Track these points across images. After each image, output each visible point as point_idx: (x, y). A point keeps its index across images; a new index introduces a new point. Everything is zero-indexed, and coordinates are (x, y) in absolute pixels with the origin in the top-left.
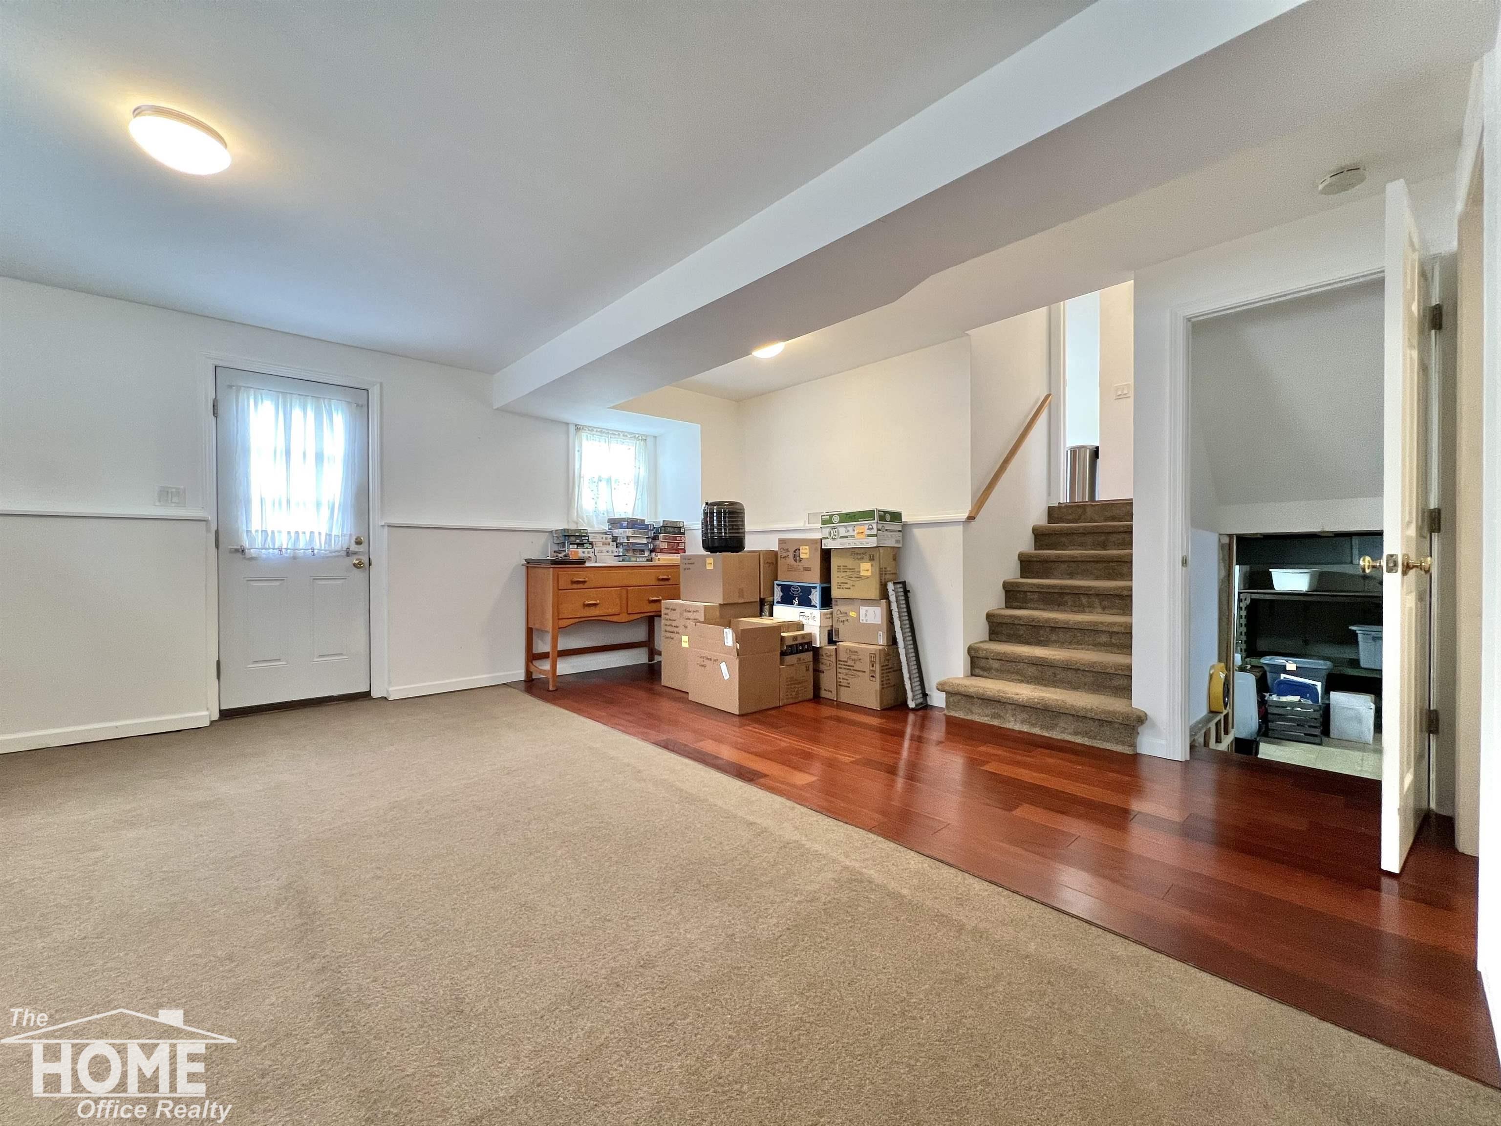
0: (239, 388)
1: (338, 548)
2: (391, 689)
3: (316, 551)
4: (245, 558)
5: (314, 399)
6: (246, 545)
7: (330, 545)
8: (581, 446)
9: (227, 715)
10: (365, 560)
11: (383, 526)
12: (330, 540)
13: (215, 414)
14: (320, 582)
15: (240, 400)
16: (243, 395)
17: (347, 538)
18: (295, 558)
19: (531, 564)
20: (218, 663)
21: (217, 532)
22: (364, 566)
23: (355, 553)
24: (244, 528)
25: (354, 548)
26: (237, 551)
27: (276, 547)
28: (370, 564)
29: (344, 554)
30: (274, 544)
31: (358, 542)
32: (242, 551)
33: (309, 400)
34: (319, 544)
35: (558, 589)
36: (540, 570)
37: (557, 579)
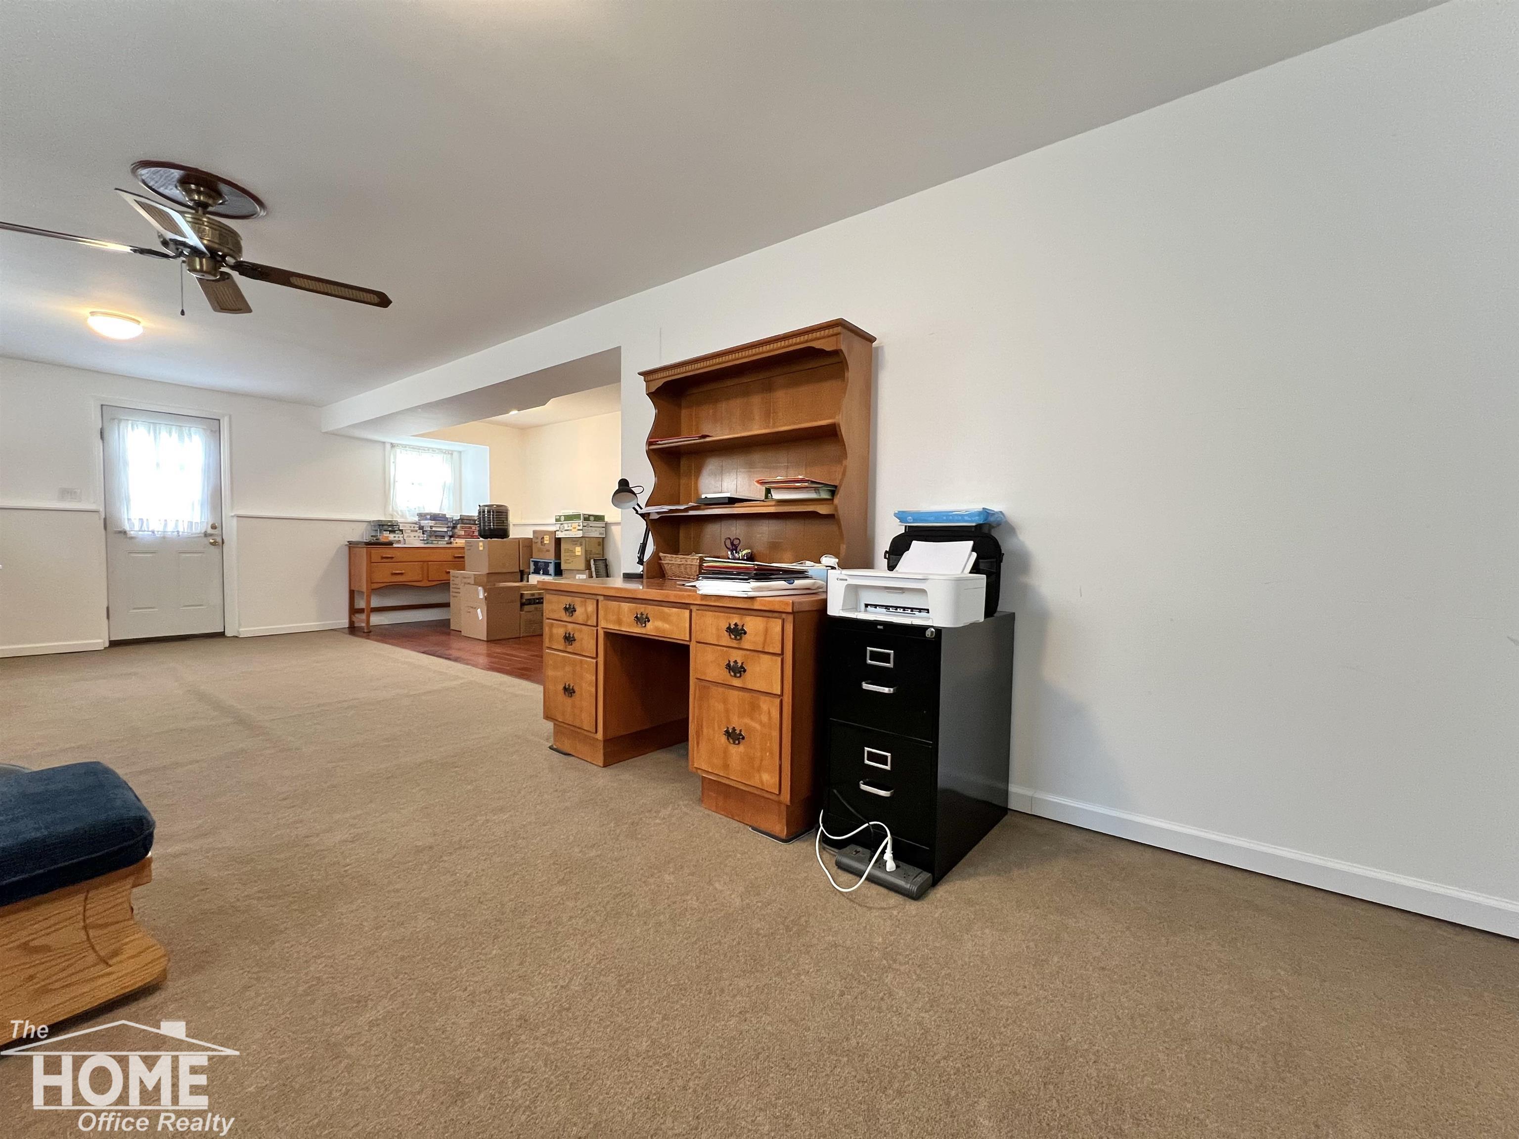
0: (120, 420)
1: (198, 531)
2: (241, 630)
3: (180, 533)
4: (127, 537)
5: (178, 427)
6: (127, 527)
7: (191, 529)
8: (395, 458)
9: (114, 644)
10: (219, 540)
11: (232, 516)
12: (192, 526)
13: (102, 437)
14: (184, 555)
15: (121, 430)
16: (122, 425)
17: (205, 524)
18: (164, 538)
19: (352, 545)
20: (108, 609)
21: (105, 519)
22: (219, 544)
23: (211, 535)
24: (126, 517)
25: (210, 531)
26: (120, 532)
27: (150, 530)
28: (223, 542)
29: (203, 535)
30: (148, 528)
31: (214, 527)
32: (125, 533)
33: (174, 429)
34: (183, 528)
35: (370, 562)
36: (357, 549)
37: (369, 555)
